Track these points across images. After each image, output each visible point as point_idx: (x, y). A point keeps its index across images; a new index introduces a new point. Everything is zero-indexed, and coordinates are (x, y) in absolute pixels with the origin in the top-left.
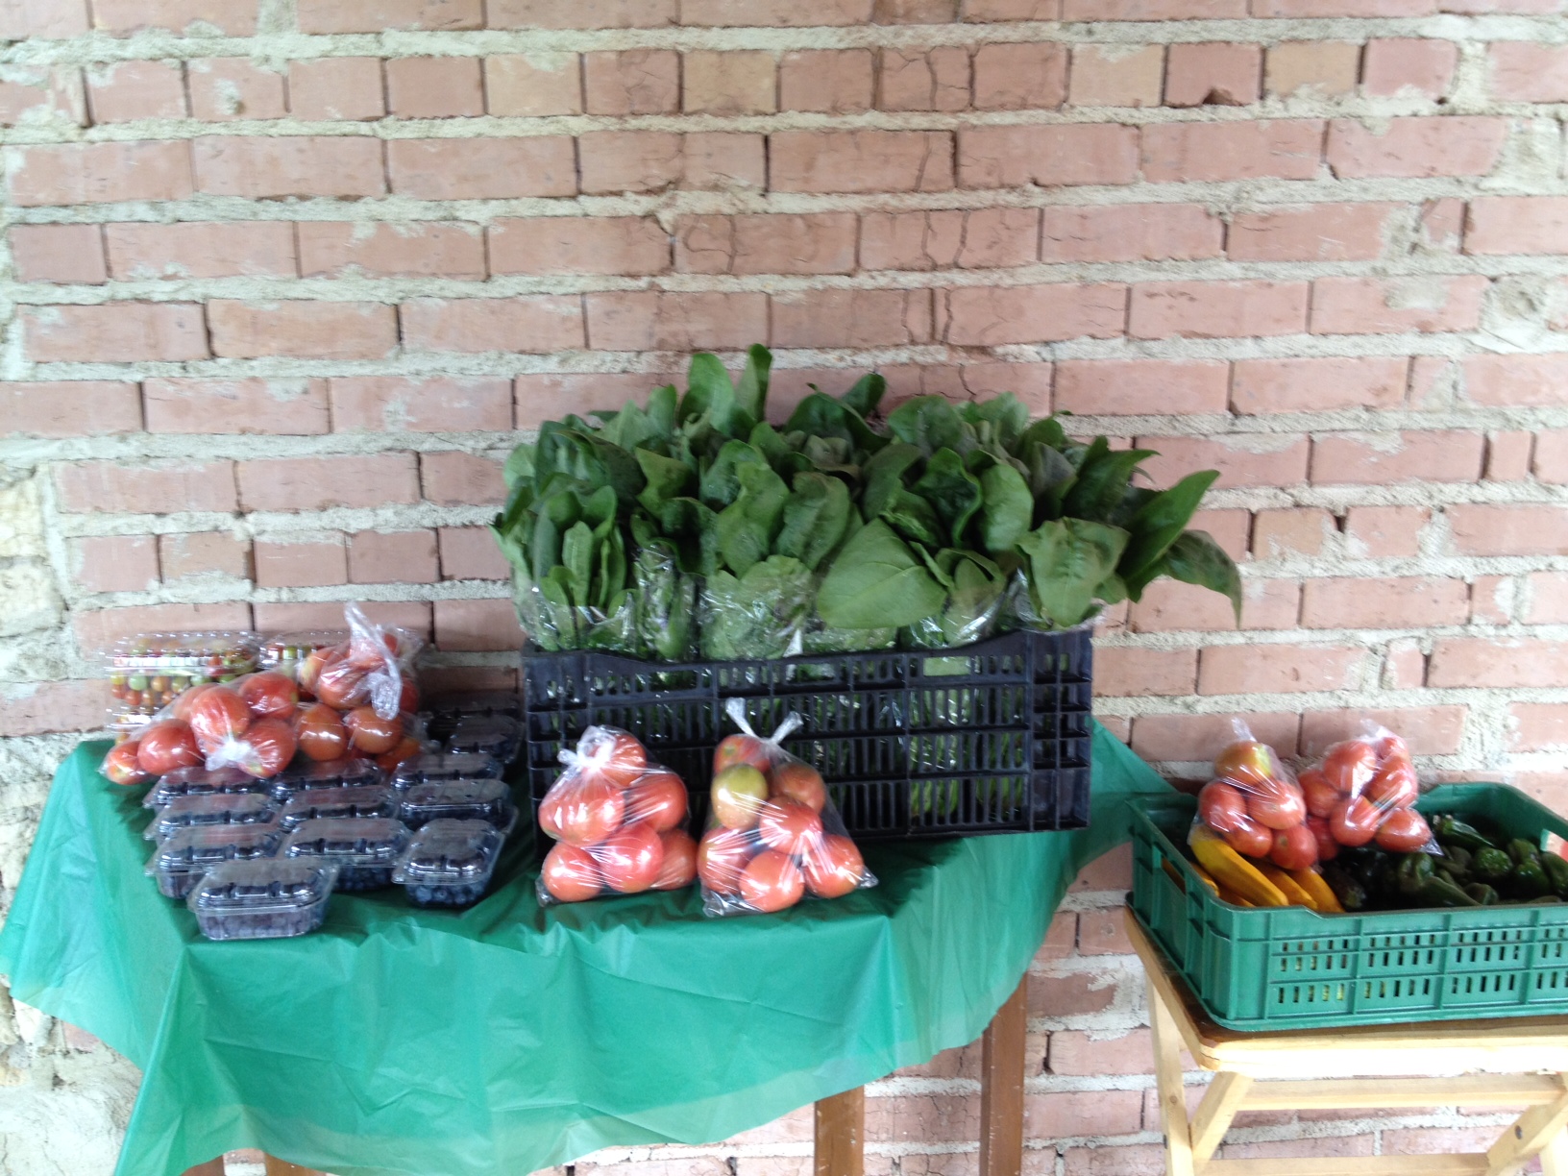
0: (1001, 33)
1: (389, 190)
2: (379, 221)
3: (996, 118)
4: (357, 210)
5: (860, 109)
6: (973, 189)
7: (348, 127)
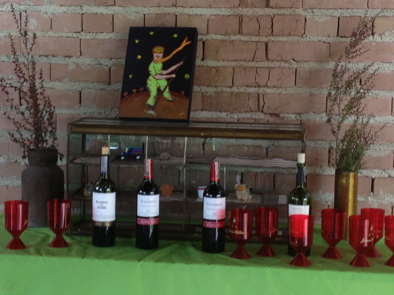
0: (282, 11)
1: (81, 54)
2: (77, 65)
3: (280, 39)
4: (71, 61)
5: (235, 34)
6: (273, 61)
7: (70, 35)
